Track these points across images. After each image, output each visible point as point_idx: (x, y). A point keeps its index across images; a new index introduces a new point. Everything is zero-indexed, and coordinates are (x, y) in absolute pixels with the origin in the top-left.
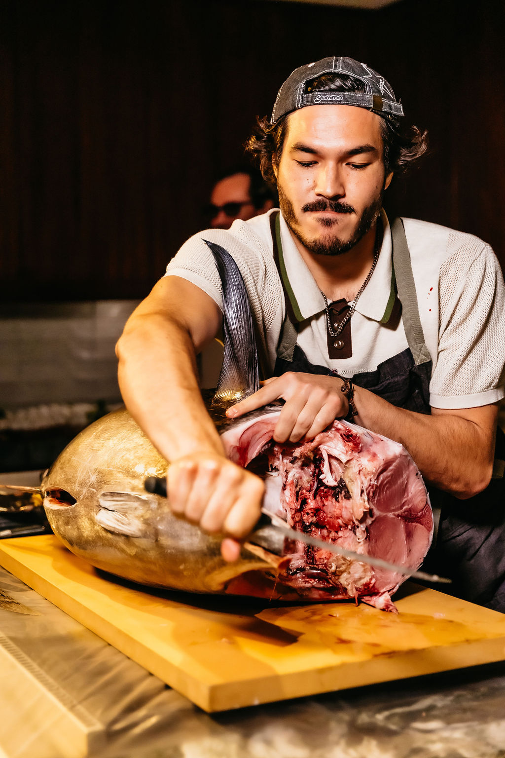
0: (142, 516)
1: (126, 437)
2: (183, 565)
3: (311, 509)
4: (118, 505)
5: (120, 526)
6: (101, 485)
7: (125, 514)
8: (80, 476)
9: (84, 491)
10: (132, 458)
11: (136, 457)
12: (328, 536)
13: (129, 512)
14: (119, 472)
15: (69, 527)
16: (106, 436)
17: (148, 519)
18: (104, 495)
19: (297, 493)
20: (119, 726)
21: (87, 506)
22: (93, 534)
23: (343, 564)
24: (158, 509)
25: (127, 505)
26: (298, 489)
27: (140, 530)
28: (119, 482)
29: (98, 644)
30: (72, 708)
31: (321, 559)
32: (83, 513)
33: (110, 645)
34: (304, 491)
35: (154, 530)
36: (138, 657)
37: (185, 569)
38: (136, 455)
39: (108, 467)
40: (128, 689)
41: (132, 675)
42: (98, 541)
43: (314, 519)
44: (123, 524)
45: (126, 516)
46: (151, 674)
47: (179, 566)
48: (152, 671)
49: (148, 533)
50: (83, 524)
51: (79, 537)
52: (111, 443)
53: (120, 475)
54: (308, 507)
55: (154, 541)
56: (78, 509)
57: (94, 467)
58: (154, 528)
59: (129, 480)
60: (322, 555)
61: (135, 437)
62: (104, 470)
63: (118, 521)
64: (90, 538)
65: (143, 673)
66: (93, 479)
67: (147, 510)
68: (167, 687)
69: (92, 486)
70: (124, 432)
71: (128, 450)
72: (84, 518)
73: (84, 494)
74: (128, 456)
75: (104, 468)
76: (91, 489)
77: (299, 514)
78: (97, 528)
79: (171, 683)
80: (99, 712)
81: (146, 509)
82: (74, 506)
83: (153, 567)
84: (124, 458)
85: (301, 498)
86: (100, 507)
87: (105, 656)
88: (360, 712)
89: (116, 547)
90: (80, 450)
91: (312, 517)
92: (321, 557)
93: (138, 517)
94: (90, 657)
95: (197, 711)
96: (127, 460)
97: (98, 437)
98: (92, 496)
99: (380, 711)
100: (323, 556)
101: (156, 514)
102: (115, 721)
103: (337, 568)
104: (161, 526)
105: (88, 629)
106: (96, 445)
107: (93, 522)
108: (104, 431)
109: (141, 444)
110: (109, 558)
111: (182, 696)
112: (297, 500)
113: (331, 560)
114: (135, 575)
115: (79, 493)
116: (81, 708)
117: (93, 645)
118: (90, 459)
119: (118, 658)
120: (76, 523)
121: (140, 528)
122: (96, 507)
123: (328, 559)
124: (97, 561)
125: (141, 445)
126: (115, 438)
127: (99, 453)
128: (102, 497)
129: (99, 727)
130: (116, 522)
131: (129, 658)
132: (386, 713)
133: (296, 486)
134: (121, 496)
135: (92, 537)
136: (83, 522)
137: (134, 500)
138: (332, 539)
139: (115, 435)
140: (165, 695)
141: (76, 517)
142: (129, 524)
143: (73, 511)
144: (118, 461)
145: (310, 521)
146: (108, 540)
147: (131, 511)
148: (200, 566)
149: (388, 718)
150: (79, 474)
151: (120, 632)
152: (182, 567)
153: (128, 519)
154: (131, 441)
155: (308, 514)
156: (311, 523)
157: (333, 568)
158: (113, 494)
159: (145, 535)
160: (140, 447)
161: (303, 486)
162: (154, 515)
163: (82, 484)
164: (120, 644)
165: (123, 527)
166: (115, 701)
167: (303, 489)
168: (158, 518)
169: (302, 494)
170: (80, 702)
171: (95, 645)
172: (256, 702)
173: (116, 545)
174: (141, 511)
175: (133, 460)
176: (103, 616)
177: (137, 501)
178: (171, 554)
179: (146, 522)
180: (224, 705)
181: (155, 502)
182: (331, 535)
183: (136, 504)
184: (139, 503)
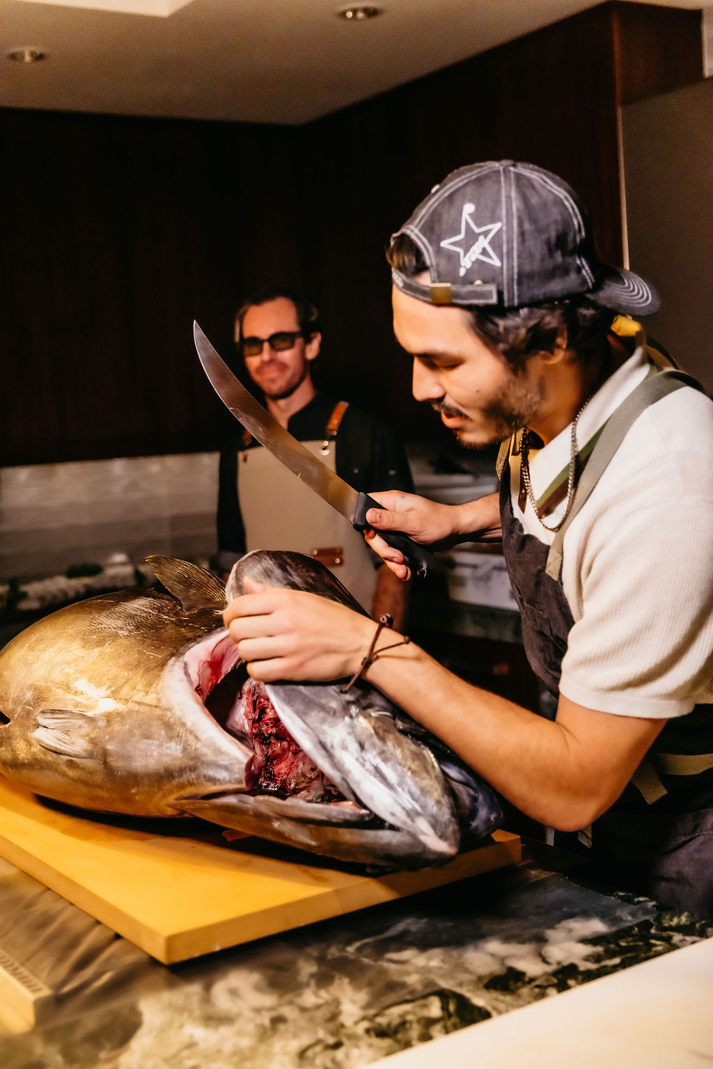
0: (88, 735)
1: (63, 648)
2: (136, 788)
3: (270, 719)
4: (59, 723)
5: (62, 746)
6: (38, 703)
7: (67, 732)
8: (13, 692)
9: (19, 709)
10: (72, 672)
11: (77, 671)
12: (289, 748)
13: (72, 730)
14: (58, 688)
15: (3, 749)
16: (41, 647)
17: (94, 738)
18: (43, 712)
19: (254, 702)
20: (67, 989)
21: (22, 726)
22: (29, 757)
23: (303, 782)
24: (107, 727)
25: (69, 722)
26: (255, 698)
27: (86, 751)
28: (59, 699)
29: (36, 890)
30: (14, 972)
31: (280, 773)
32: (18, 733)
33: (49, 889)
34: (262, 700)
35: (102, 750)
36: (83, 903)
37: (137, 793)
38: (77, 668)
39: (46, 683)
40: (74, 943)
41: (79, 925)
42: (35, 764)
43: (274, 730)
44: (65, 743)
45: (68, 735)
46: (98, 923)
47: (130, 790)
48: (100, 919)
49: (95, 754)
50: (18, 746)
51: (14, 759)
52: (47, 655)
53: (60, 692)
54: (267, 717)
55: (102, 762)
56: (12, 729)
57: (29, 683)
58: (102, 748)
59: (70, 696)
60: (280, 769)
61: (74, 648)
62: (41, 686)
63: (59, 740)
64: (26, 761)
65: (89, 921)
66: (29, 695)
67: (94, 728)
68: (118, 937)
69: (28, 704)
70: (61, 643)
71: (68, 663)
72: (19, 739)
73: (18, 712)
74: (67, 670)
75: (41, 684)
76: (27, 707)
77: (257, 725)
78: (34, 749)
79: (122, 933)
80: (44, 975)
81: (92, 727)
82: (7, 725)
83: (100, 793)
84: (64, 672)
85: (258, 708)
86: (38, 726)
87: (46, 904)
88: (329, 946)
89: (56, 771)
90: (12, 663)
91: (272, 727)
92: (281, 772)
93: (82, 736)
94: (29, 905)
95: (154, 962)
96: (67, 674)
97: (32, 649)
98: (28, 713)
99: (349, 943)
100: (283, 771)
101: (104, 733)
102: (64, 983)
103: (296, 785)
104: (111, 746)
105: (22, 871)
106: (30, 658)
107: (29, 744)
108: (39, 641)
109: (82, 655)
110: (49, 783)
111: (135, 947)
112: (254, 710)
113: (290, 776)
114: (78, 802)
115: (13, 711)
116: (24, 971)
117: (31, 891)
118: (24, 673)
119: (59, 905)
120: (10, 745)
121: (86, 748)
122: (32, 727)
123: (288, 775)
124: (35, 787)
125: (83, 657)
126: (51, 649)
127: (34, 666)
128: (41, 714)
129: (46, 992)
130: (57, 741)
131: (72, 904)
132: (357, 944)
133: (253, 695)
134: (63, 714)
135: (28, 759)
136: (18, 743)
137: (79, 717)
138: (292, 753)
139: (52, 646)
140: (116, 947)
141: (9, 738)
142: (73, 743)
143: (7, 730)
144: (57, 676)
145: (269, 732)
146: (47, 763)
147: (75, 729)
148: (156, 790)
149: (359, 950)
150: (12, 690)
151: (60, 876)
152: (133, 791)
153: (71, 738)
154: (70, 653)
155: (267, 724)
156: (271, 735)
157: (292, 786)
158: (53, 712)
159: (91, 756)
160: (81, 660)
161: (261, 694)
162: (102, 733)
163: (16, 702)
164: (61, 889)
165: (65, 747)
166: (61, 960)
167: (261, 697)
168: (107, 737)
169: (260, 703)
170: (23, 964)
171: (32, 891)
172: (217, 948)
173: (56, 768)
174: (86, 729)
175: (74, 674)
176: (39, 857)
177: (82, 718)
178: (122, 776)
179: (93, 741)
180: (182, 955)
181: (103, 720)
182: (291, 748)
183: (81, 722)
184: (84, 720)
